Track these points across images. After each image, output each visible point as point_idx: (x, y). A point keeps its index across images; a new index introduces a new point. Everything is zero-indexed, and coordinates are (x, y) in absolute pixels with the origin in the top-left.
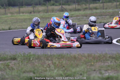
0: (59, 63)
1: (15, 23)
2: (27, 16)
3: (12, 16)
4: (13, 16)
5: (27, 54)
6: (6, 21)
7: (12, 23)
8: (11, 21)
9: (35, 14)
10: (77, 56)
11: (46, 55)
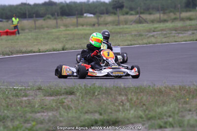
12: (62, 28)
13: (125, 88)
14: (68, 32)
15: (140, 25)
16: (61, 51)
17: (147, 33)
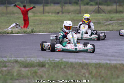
0: (97, 72)
1: (39, 25)
2: (54, 17)
4: (37, 16)
7: (34, 24)
8: (33, 22)
10: (118, 66)
15: (98, 15)
16: (31, 33)
17: (104, 22)
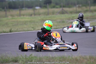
1: (16, 25)
2: (28, 18)
3: (12, 19)
5: (28, 56)
6: (7, 24)
7: (12, 25)
9: (36, 16)
11: (47, 57)
12: (10, 17)
13: (53, 58)
14: (13, 20)
15: (62, 15)
16: (9, 32)
17: (67, 21)
